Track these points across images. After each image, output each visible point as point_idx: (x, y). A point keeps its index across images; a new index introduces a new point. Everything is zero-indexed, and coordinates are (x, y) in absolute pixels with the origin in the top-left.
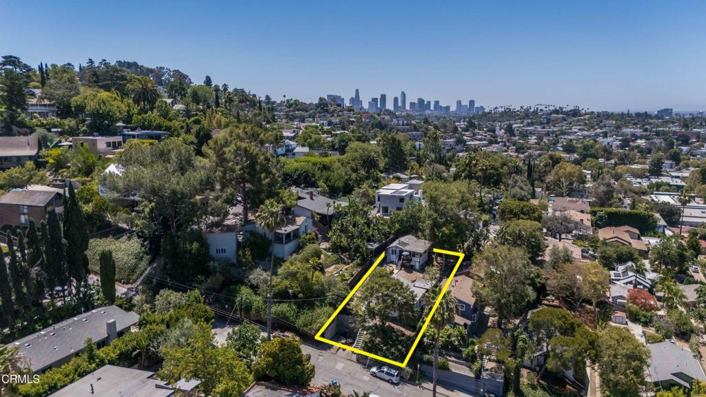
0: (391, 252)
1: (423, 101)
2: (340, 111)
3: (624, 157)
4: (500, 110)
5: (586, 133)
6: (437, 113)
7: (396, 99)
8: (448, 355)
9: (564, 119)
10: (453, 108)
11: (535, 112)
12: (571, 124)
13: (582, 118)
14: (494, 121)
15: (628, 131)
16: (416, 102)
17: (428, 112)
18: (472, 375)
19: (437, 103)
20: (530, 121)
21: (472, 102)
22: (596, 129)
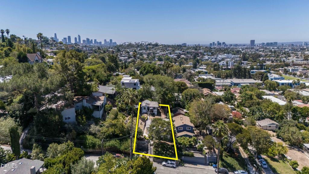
0: (143, 109)
1: (89, 39)
2: (56, 44)
3: (181, 62)
4: (126, 44)
5: (163, 53)
6: (96, 45)
7: (76, 39)
8: (190, 150)
9: (153, 48)
10: (103, 43)
11: (141, 45)
12: (156, 49)
13: (160, 47)
14: (125, 48)
15: (177, 52)
16: (86, 40)
17: (91, 44)
18: (204, 157)
19: (95, 40)
20: (140, 48)
21: (111, 40)
22: (166, 51)
